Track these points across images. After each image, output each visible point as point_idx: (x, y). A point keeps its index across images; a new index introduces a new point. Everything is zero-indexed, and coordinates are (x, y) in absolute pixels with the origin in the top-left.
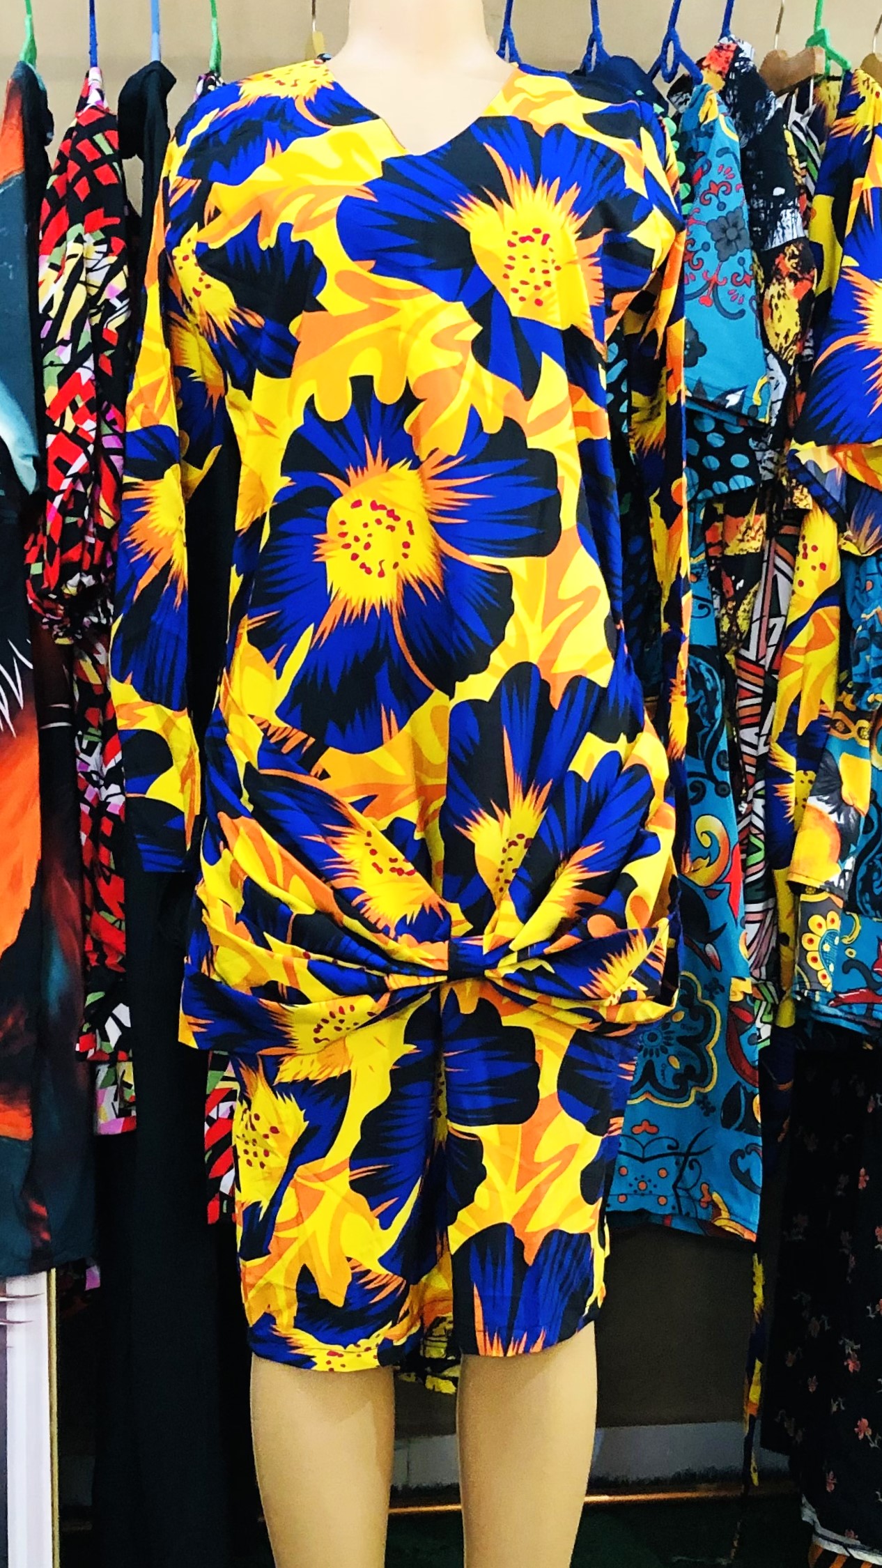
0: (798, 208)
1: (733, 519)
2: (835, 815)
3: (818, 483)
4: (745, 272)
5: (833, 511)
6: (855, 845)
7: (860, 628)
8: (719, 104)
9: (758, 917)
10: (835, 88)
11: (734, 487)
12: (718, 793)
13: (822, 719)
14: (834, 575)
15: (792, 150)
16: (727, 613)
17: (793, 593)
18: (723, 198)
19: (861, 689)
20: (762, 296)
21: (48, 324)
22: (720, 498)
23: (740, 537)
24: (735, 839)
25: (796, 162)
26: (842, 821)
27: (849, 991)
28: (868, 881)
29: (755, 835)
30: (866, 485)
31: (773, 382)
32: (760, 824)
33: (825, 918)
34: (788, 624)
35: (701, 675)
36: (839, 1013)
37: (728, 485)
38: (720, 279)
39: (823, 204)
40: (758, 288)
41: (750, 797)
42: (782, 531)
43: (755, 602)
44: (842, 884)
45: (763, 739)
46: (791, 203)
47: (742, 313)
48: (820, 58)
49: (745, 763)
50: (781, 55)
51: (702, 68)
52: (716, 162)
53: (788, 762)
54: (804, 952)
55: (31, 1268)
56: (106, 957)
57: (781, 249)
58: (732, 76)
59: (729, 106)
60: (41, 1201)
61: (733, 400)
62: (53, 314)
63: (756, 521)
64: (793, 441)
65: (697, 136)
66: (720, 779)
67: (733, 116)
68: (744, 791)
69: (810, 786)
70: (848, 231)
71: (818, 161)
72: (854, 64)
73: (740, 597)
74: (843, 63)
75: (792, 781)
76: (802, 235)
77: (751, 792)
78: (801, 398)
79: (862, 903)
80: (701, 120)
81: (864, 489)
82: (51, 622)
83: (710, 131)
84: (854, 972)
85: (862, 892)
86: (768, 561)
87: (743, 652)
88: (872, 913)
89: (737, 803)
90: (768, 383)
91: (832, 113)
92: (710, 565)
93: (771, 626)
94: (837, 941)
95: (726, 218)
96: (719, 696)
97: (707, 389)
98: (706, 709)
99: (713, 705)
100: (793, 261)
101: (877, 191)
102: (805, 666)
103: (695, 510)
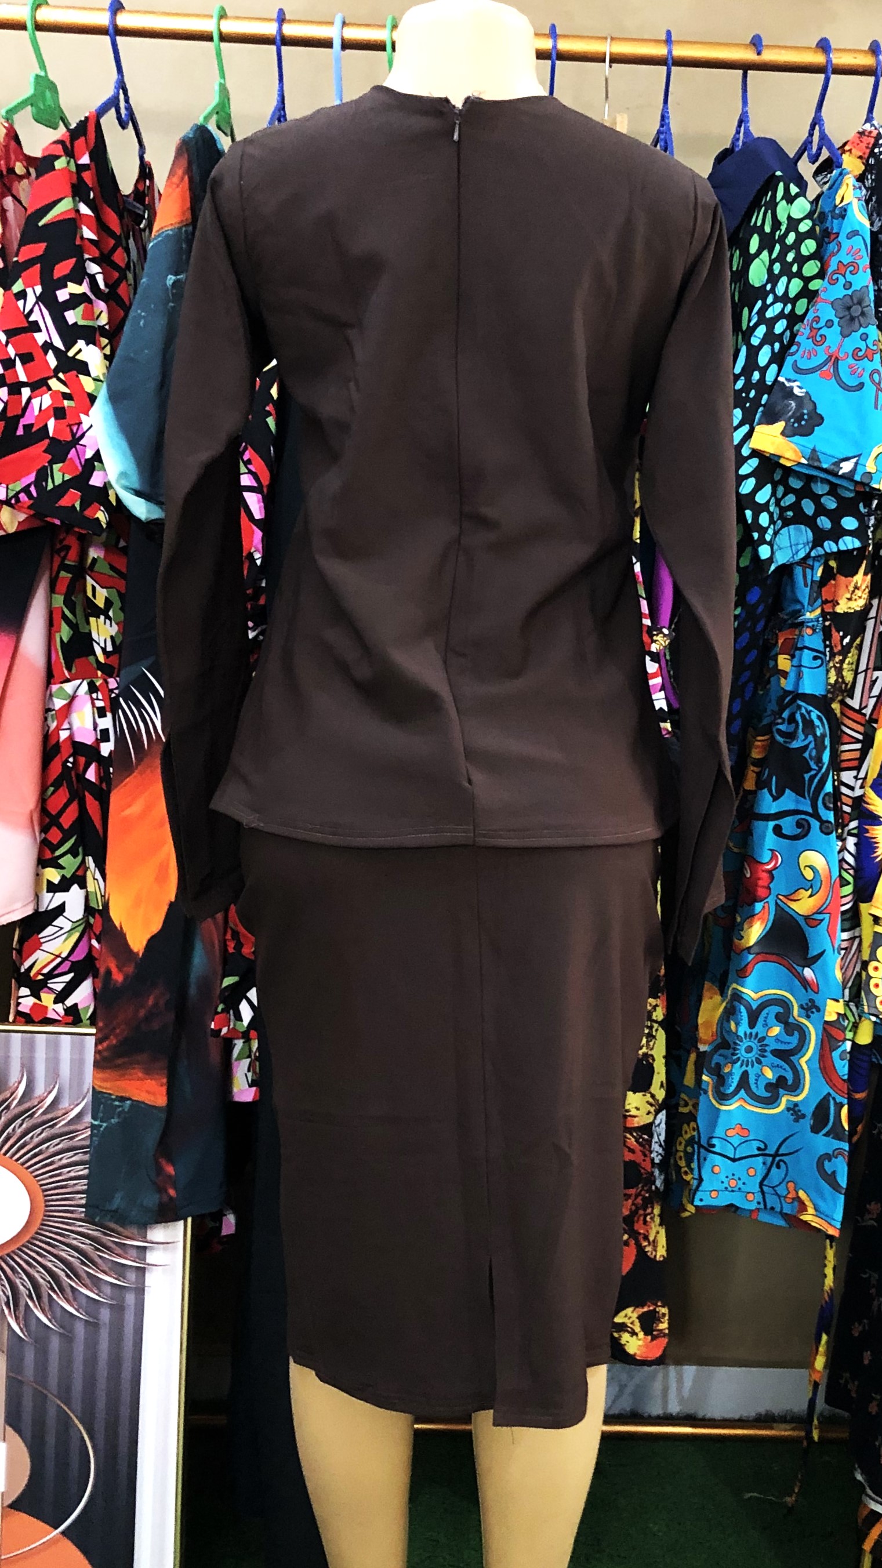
1: (843, 578)
4: (867, 347)
8: (856, 188)
9: (847, 944)
11: (843, 547)
12: (822, 830)
16: (834, 666)
18: (849, 277)
22: (833, 556)
23: (847, 595)
29: (846, 870)
32: (851, 860)
35: (811, 721)
37: (838, 545)
38: (842, 354)
41: (845, 834)
43: (858, 656)
45: (860, 782)
49: (843, 803)
51: (843, 152)
52: (846, 243)
53: (878, 805)
56: (242, 945)
58: (871, 161)
59: (865, 189)
60: (171, 1163)
61: (847, 467)
63: (862, 581)
65: (833, 217)
66: (824, 819)
67: (867, 202)
68: (840, 831)
73: (845, 651)
75: (880, 823)
80: (838, 202)
83: (844, 215)
86: (876, 618)
87: (848, 701)
92: (823, 621)
93: (874, 678)
95: (851, 296)
96: (827, 742)
97: (821, 456)
98: (814, 753)
99: (821, 749)
103: (812, 567)
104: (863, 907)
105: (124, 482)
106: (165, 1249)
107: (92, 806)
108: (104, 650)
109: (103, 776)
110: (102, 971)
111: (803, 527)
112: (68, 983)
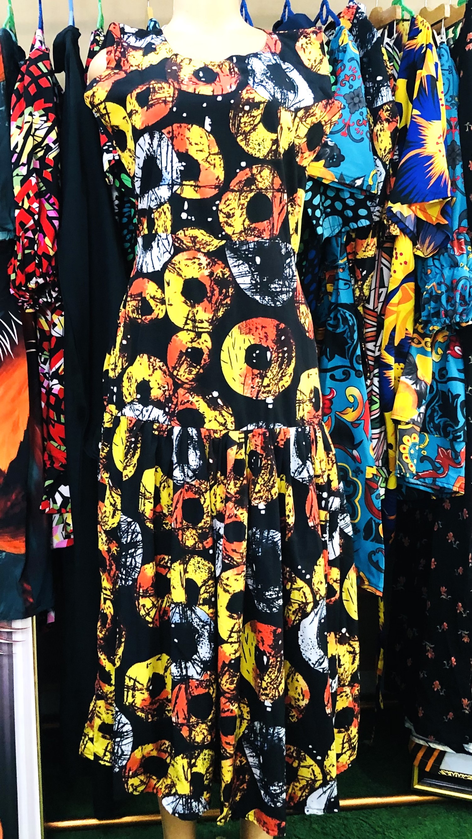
0: (389, 86)
1: (360, 241)
2: (415, 385)
3: (402, 222)
4: (363, 119)
5: (411, 235)
6: (425, 400)
7: (425, 293)
8: (349, 36)
9: (377, 436)
10: (407, 25)
11: (360, 225)
12: (356, 375)
13: (407, 338)
14: (411, 267)
15: (386, 57)
16: (358, 287)
17: (391, 276)
18: (351, 82)
19: (426, 324)
20: (372, 130)
21: (16, 155)
22: (354, 230)
23: (364, 249)
24: (366, 398)
25: (388, 63)
26: (418, 388)
27: (424, 471)
28: (432, 417)
29: (375, 396)
30: (427, 222)
31: (379, 173)
32: (377, 390)
33: (411, 437)
34: (389, 291)
35: (346, 317)
36: (419, 483)
37: (357, 224)
38: (351, 123)
39: (402, 83)
40: (370, 126)
41: (372, 376)
42: (385, 246)
43: (371, 281)
44: (419, 420)
45: (377, 348)
46: (386, 84)
47: (362, 139)
48: (399, 10)
49: (368, 360)
50: (379, 9)
51: (340, 18)
52: (348, 65)
53: (390, 359)
54: (401, 454)
55: (24, 616)
56: (55, 463)
57: (381, 107)
58: (355, 21)
59: (354, 36)
60: (29, 584)
61: (359, 183)
62: (18, 150)
63: (371, 241)
64: (389, 202)
65: (338, 52)
66: (357, 369)
67: (356, 41)
68: (368, 374)
69: (402, 371)
70: (415, 96)
71: (399, 63)
72: (415, 14)
73: (364, 279)
74: (410, 13)
75: (392, 369)
76: (392, 100)
77: (372, 374)
78: (393, 180)
79: (429, 429)
80: (340, 44)
81: (425, 225)
82: (23, 302)
83: (344, 50)
84: (425, 461)
85: (429, 423)
86: (378, 260)
87: (367, 305)
88: (434, 433)
89: (366, 380)
90: (376, 173)
91: (405, 38)
92: (349, 264)
93: (380, 292)
94: (417, 448)
95: (353, 92)
96: (356, 328)
98: (349, 334)
99: (352, 332)
100: (388, 113)
101: (429, 77)
102: (398, 313)
103: (341, 237)
104: (387, 415)
106: (22, 633)
111: (336, 216)
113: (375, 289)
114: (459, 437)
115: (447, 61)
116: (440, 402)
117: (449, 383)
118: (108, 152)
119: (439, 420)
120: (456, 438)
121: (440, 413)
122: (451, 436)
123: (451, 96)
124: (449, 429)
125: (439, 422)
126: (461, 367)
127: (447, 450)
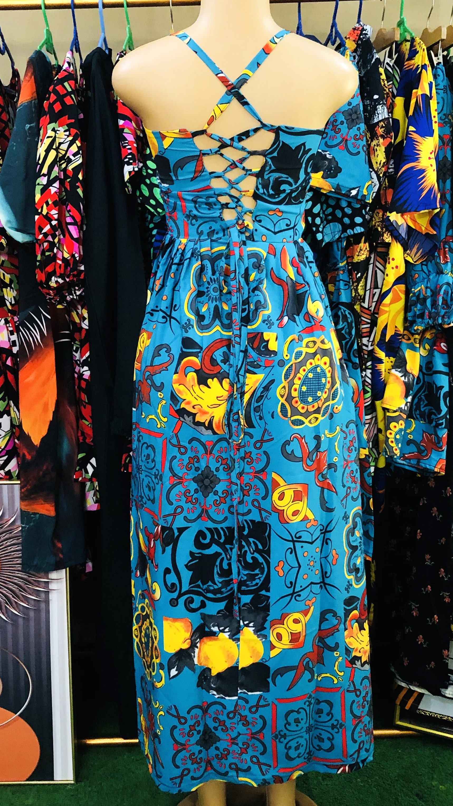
0: (386, 104)
1: (355, 246)
2: (403, 377)
3: (395, 230)
4: (361, 134)
5: (402, 242)
6: (412, 390)
9: (368, 421)
10: (407, 45)
11: (356, 232)
12: (353, 368)
13: (396, 335)
14: (402, 270)
16: (354, 288)
17: (384, 279)
19: (412, 323)
20: (369, 145)
21: (39, 166)
22: (351, 236)
23: (358, 254)
24: (361, 387)
25: (386, 82)
26: (406, 380)
27: (410, 453)
28: (418, 405)
29: (367, 386)
30: (417, 231)
31: (373, 184)
32: (369, 381)
33: (398, 423)
34: (382, 292)
35: (346, 315)
36: (406, 463)
37: (353, 230)
38: (349, 138)
39: (399, 101)
40: (367, 141)
41: (366, 368)
43: (366, 282)
44: (406, 408)
45: (370, 343)
46: (382, 102)
47: (359, 153)
49: (363, 354)
50: (385, 30)
51: (346, 39)
53: (381, 354)
54: (388, 438)
56: (86, 438)
57: (377, 123)
58: (359, 42)
60: (59, 542)
62: (41, 162)
63: (364, 246)
64: (387, 212)
66: (354, 362)
68: (363, 367)
69: (392, 364)
70: (411, 113)
71: (398, 81)
72: (415, 35)
73: (359, 280)
74: (410, 33)
75: (383, 362)
76: (387, 117)
79: (415, 415)
81: (415, 233)
85: (416, 410)
87: (363, 304)
88: (420, 419)
89: (361, 372)
90: (371, 184)
92: (348, 267)
93: (374, 293)
94: (403, 433)
96: (354, 325)
97: (342, 188)
98: (347, 330)
99: (350, 328)
100: (383, 129)
101: (424, 95)
102: (389, 312)
103: (341, 242)
104: (378, 403)
105: (10, 225)
106: (57, 582)
107: (10, 377)
108: (11, 303)
109: (15, 363)
110: (21, 455)
111: (336, 223)
112: (5, 460)
113: (370, 289)
114: (442, 423)
115: (442, 81)
116: (426, 393)
117: (434, 375)
118: (129, 164)
119: (425, 408)
120: (438, 425)
121: (426, 402)
122: (434, 423)
123: (444, 115)
124: (433, 416)
125: (425, 410)
126: (447, 362)
127: (431, 435)
